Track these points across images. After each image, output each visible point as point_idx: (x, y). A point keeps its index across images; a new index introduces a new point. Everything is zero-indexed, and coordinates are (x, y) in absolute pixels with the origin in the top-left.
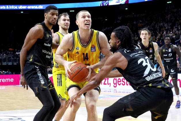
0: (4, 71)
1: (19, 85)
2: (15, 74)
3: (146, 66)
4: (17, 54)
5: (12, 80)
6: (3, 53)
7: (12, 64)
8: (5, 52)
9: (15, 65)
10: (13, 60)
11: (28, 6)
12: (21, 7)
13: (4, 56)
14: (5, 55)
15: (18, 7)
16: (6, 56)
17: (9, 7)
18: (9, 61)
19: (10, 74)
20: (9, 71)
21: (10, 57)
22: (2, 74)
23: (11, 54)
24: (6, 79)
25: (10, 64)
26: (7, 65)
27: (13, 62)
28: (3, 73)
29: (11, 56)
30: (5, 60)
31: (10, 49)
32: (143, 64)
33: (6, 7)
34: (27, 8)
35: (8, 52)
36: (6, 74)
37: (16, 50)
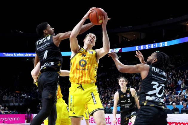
0: (11, 111)
1: (24, 123)
2: (21, 114)
3: (155, 89)
4: (23, 96)
5: (18, 119)
6: (10, 95)
7: (19, 105)
8: (12, 94)
9: (21, 106)
10: (19, 101)
11: (33, 54)
12: (27, 55)
13: (11, 98)
14: (12, 96)
15: (24, 55)
16: (13, 98)
17: (16, 54)
18: (16, 102)
19: (17, 114)
20: (15, 111)
21: (17, 99)
22: (9, 114)
23: (17, 96)
24: (13, 118)
25: (17, 104)
26: (14, 106)
27: (19, 103)
28: (11, 112)
29: (18, 97)
30: (12, 101)
31: (17, 92)
32: (153, 86)
33: (14, 54)
34: (32, 56)
35: (15, 94)
36: (13, 113)
37: (22, 92)
